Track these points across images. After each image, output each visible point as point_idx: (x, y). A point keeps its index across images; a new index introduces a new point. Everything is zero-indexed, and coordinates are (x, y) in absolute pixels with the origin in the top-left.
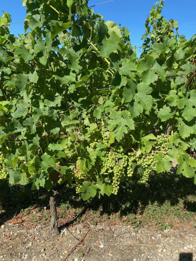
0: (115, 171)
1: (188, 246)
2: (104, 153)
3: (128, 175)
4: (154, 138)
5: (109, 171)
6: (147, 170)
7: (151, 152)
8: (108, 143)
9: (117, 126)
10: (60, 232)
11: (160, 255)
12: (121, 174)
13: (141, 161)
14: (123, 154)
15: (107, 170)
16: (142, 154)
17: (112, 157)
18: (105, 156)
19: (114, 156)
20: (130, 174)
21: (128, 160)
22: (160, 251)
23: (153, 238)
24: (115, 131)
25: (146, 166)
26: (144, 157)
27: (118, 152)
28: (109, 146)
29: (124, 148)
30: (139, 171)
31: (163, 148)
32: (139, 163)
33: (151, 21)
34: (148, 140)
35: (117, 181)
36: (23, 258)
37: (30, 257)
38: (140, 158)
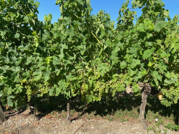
0: (100, 90)
1: (134, 128)
2: (95, 81)
3: (106, 92)
4: (118, 75)
5: (97, 90)
6: (114, 90)
7: (116, 82)
8: (97, 77)
9: (101, 70)
10: (71, 122)
11: (120, 131)
12: (103, 91)
13: (112, 86)
14: (104, 82)
15: (96, 89)
16: (112, 83)
17: (99, 84)
18: (95, 83)
19: (99, 83)
20: (107, 91)
21: (106, 85)
22: (120, 130)
23: (118, 124)
24: (100, 72)
25: (114, 88)
26: (113, 84)
27: (101, 82)
28: (97, 79)
29: (104, 79)
30: (111, 90)
31: (122, 80)
32: (111, 87)
33: (122, 11)
34: (115, 76)
35: (101, 95)
36: (54, 132)
37: (57, 132)
38: (111, 84)
